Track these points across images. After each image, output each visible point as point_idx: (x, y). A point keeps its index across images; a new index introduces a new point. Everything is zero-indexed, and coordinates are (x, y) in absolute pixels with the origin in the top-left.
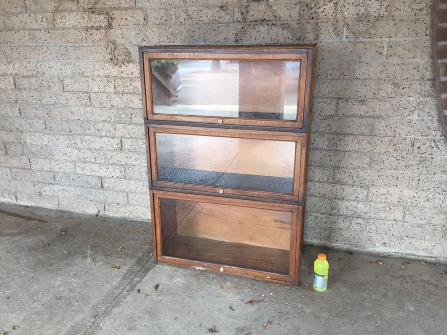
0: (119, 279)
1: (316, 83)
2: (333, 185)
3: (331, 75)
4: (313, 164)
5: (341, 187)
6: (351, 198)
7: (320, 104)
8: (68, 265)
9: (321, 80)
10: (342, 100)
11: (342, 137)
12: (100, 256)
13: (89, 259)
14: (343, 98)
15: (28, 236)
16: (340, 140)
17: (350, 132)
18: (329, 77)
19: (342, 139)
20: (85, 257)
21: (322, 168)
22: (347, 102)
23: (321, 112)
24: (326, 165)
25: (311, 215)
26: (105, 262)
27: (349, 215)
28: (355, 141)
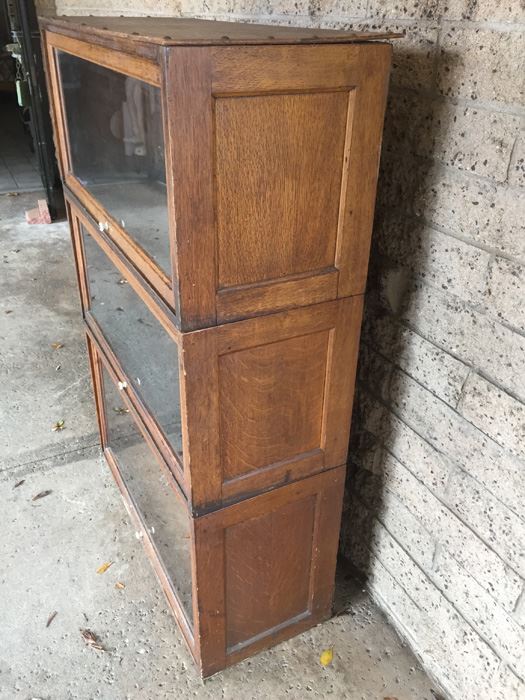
0: (33, 448)
1: (448, 183)
2: (444, 509)
3: (485, 163)
4: (413, 423)
5: (461, 528)
6: (480, 578)
7: (448, 255)
8: (32, 388)
9: (462, 173)
10: (503, 264)
11: (483, 385)
12: (75, 396)
13: (59, 393)
14: (508, 259)
15: (67, 322)
16: (477, 393)
17: (507, 383)
18: (481, 169)
19: (480, 394)
20: (61, 387)
21: (428, 446)
22: (515, 279)
23: (449, 281)
24: (437, 444)
25: (392, 547)
26: (64, 409)
27: (466, 616)
28: (511, 419)
